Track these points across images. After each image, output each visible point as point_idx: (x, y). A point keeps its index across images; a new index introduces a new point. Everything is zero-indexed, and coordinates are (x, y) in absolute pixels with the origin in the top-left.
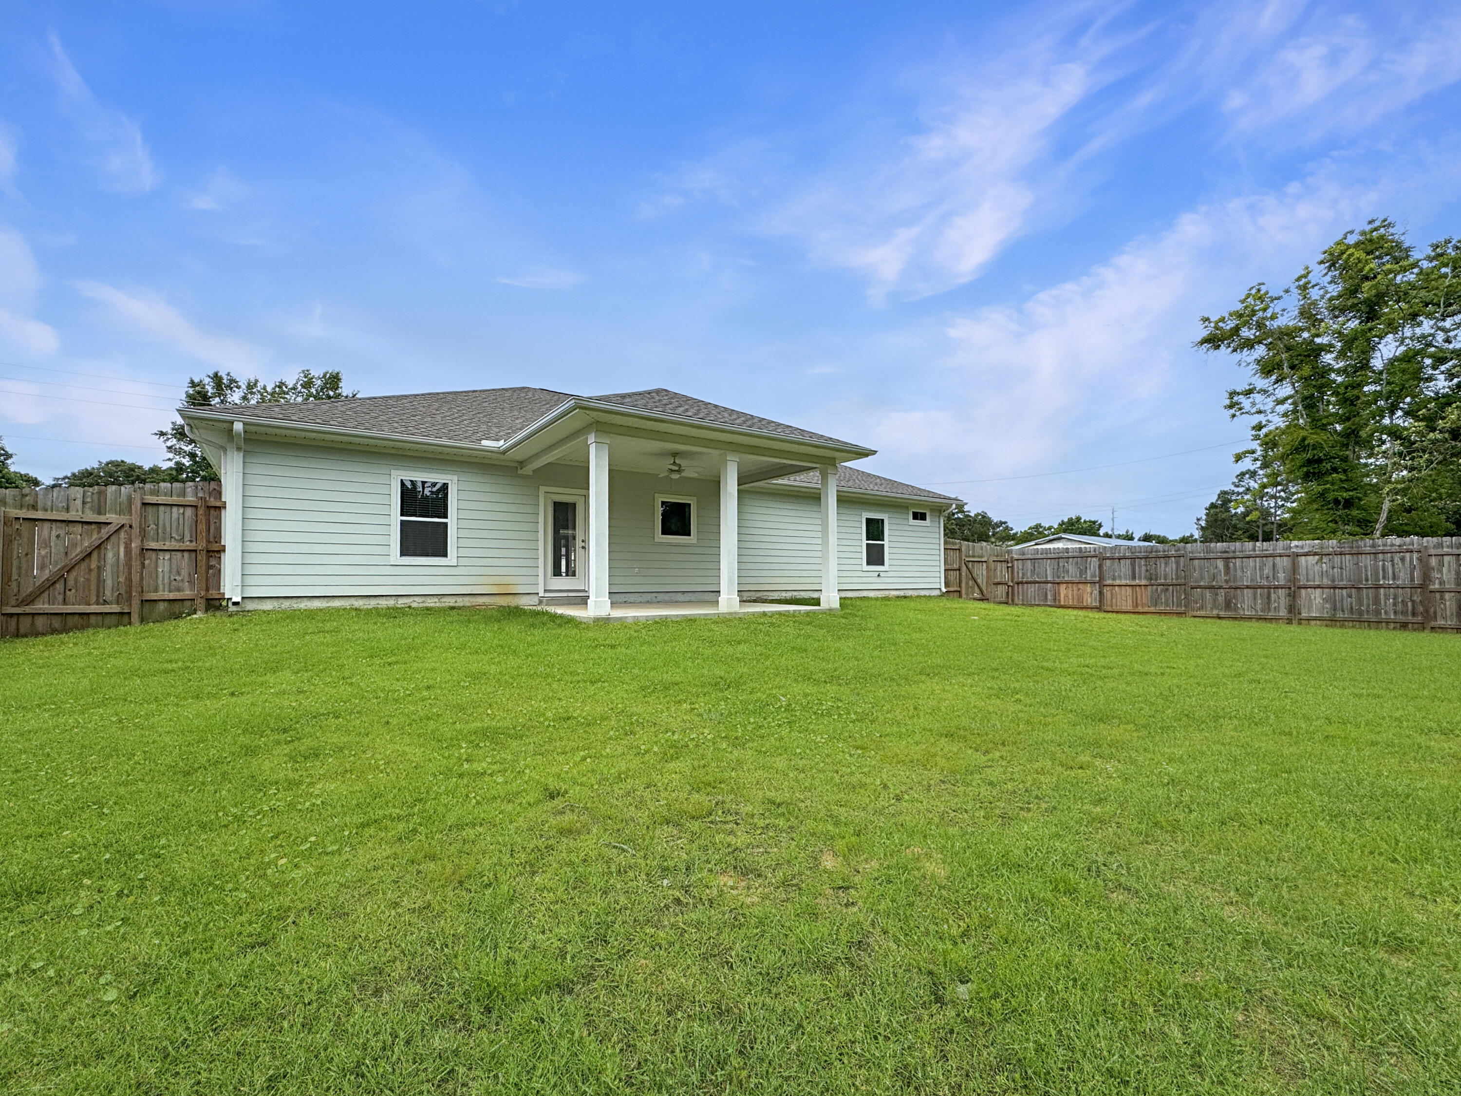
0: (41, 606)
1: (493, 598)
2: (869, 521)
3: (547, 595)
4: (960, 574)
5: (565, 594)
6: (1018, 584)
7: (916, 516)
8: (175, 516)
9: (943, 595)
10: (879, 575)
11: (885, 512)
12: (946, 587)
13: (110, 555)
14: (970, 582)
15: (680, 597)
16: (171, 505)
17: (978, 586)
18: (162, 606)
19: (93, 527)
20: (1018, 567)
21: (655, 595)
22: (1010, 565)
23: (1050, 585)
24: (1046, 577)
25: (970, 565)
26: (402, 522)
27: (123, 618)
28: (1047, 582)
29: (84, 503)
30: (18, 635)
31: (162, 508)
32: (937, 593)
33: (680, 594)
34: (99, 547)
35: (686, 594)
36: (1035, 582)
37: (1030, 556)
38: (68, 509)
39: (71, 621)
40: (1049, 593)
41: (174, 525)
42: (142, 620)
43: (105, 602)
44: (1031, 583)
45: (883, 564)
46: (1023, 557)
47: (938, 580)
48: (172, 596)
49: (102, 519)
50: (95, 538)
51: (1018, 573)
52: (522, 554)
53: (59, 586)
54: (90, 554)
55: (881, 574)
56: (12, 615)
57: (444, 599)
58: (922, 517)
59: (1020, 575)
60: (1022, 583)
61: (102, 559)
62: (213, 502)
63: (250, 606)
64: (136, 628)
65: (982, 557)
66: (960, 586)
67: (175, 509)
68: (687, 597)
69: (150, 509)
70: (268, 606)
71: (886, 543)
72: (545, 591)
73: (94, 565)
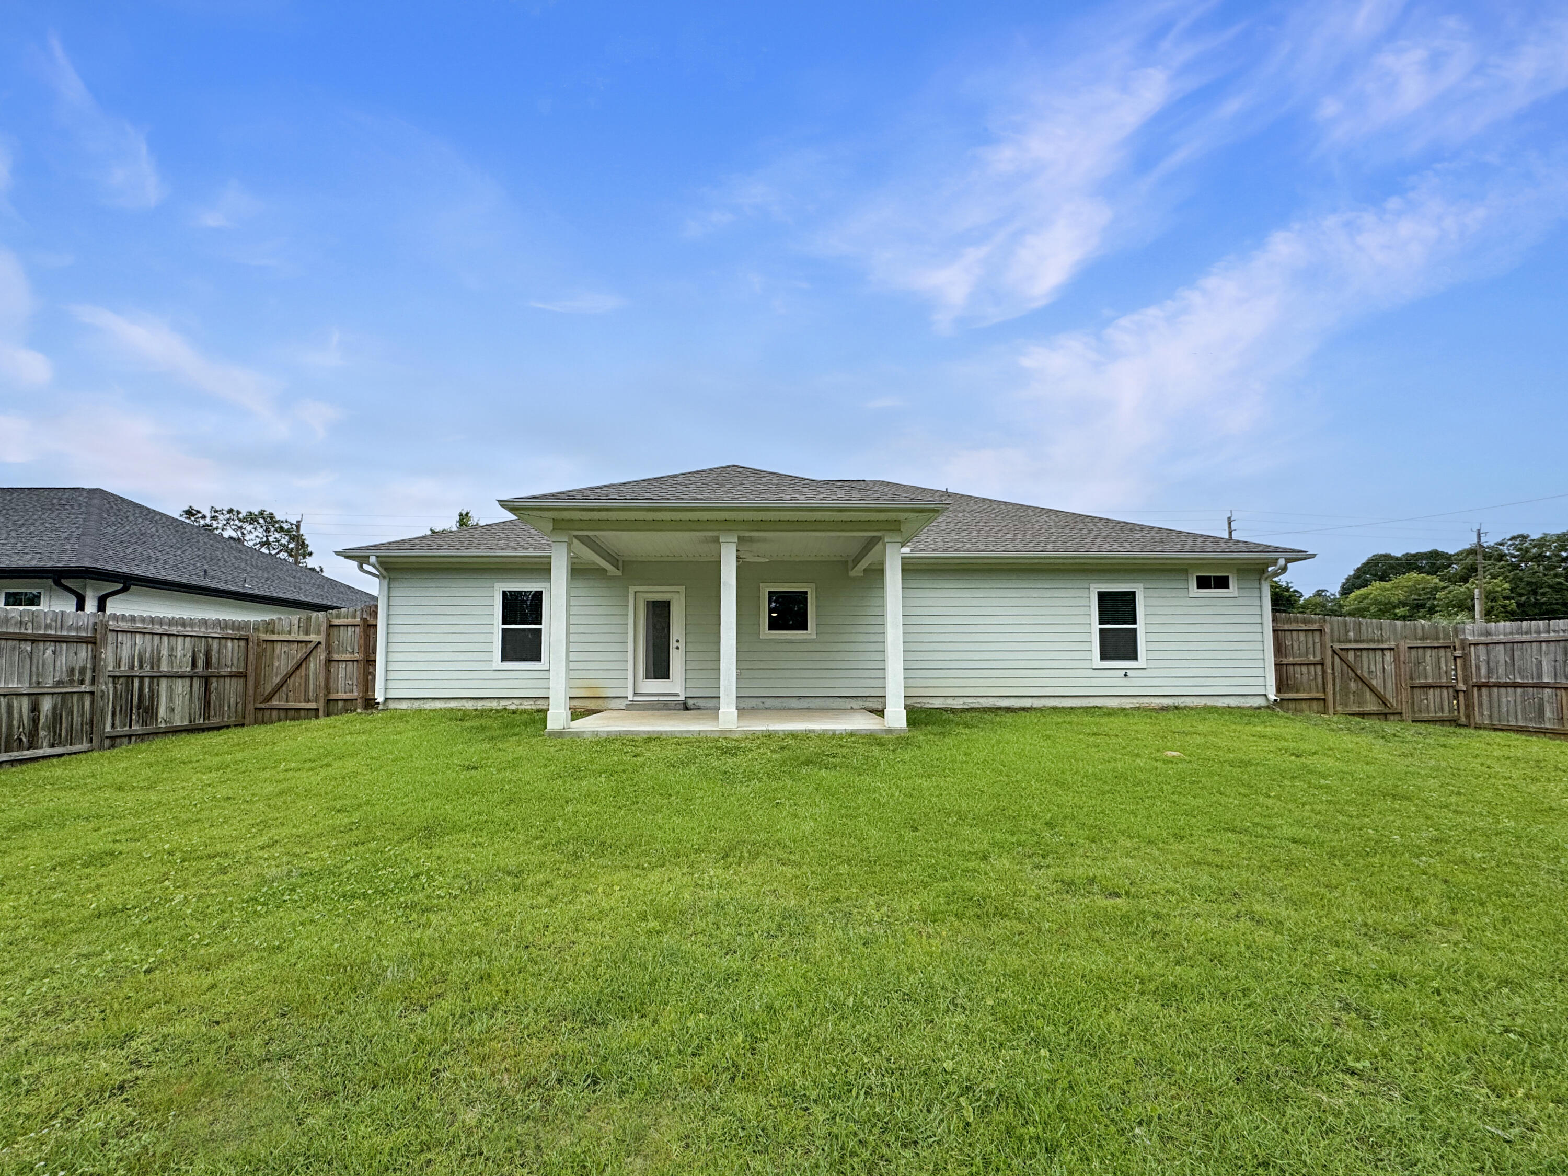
0: (275, 702)
1: (584, 700)
2: (1101, 595)
3: (636, 699)
4: (1324, 672)
5: (656, 699)
6: (1479, 687)
7: (1203, 583)
8: (349, 633)
9: (1271, 707)
10: (1126, 675)
11: (1134, 581)
12: (1279, 690)
13: (312, 665)
14: (1353, 685)
15: (794, 703)
16: (347, 626)
17: (1372, 689)
18: (340, 704)
19: (303, 644)
20: (1478, 657)
21: (763, 700)
22: (1458, 653)
23: (1547, 691)
24: (1540, 675)
25: (1351, 656)
26: (503, 630)
27: (316, 713)
28: (1541, 686)
29: (299, 627)
30: (263, 722)
31: (342, 628)
32: (1261, 702)
33: (794, 699)
34: (306, 658)
35: (803, 700)
36: (1515, 685)
37: (1502, 638)
38: (290, 633)
39: (291, 713)
40: (1546, 705)
41: (349, 639)
42: (328, 714)
43: (309, 701)
44: (1506, 685)
45: (1135, 658)
46: (1488, 639)
47: (1261, 681)
48: (345, 696)
49: (307, 638)
50: (305, 650)
51: (1478, 668)
52: (612, 656)
53: (284, 688)
54: (301, 664)
55: (1130, 673)
56: (260, 709)
57: (539, 702)
58: (1222, 583)
59: (1483, 671)
60: (1487, 685)
61: (307, 669)
62: (371, 622)
63: (392, 705)
64: (323, 721)
65: (1382, 641)
66: (1324, 692)
67: (349, 628)
68: (804, 704)
69: (335, 629)
70: (404, 705)
71: (1140, 626)
72: (635, 694)
73: (303, 674)
